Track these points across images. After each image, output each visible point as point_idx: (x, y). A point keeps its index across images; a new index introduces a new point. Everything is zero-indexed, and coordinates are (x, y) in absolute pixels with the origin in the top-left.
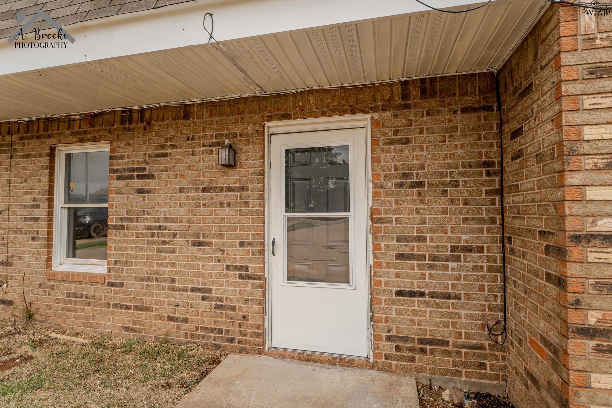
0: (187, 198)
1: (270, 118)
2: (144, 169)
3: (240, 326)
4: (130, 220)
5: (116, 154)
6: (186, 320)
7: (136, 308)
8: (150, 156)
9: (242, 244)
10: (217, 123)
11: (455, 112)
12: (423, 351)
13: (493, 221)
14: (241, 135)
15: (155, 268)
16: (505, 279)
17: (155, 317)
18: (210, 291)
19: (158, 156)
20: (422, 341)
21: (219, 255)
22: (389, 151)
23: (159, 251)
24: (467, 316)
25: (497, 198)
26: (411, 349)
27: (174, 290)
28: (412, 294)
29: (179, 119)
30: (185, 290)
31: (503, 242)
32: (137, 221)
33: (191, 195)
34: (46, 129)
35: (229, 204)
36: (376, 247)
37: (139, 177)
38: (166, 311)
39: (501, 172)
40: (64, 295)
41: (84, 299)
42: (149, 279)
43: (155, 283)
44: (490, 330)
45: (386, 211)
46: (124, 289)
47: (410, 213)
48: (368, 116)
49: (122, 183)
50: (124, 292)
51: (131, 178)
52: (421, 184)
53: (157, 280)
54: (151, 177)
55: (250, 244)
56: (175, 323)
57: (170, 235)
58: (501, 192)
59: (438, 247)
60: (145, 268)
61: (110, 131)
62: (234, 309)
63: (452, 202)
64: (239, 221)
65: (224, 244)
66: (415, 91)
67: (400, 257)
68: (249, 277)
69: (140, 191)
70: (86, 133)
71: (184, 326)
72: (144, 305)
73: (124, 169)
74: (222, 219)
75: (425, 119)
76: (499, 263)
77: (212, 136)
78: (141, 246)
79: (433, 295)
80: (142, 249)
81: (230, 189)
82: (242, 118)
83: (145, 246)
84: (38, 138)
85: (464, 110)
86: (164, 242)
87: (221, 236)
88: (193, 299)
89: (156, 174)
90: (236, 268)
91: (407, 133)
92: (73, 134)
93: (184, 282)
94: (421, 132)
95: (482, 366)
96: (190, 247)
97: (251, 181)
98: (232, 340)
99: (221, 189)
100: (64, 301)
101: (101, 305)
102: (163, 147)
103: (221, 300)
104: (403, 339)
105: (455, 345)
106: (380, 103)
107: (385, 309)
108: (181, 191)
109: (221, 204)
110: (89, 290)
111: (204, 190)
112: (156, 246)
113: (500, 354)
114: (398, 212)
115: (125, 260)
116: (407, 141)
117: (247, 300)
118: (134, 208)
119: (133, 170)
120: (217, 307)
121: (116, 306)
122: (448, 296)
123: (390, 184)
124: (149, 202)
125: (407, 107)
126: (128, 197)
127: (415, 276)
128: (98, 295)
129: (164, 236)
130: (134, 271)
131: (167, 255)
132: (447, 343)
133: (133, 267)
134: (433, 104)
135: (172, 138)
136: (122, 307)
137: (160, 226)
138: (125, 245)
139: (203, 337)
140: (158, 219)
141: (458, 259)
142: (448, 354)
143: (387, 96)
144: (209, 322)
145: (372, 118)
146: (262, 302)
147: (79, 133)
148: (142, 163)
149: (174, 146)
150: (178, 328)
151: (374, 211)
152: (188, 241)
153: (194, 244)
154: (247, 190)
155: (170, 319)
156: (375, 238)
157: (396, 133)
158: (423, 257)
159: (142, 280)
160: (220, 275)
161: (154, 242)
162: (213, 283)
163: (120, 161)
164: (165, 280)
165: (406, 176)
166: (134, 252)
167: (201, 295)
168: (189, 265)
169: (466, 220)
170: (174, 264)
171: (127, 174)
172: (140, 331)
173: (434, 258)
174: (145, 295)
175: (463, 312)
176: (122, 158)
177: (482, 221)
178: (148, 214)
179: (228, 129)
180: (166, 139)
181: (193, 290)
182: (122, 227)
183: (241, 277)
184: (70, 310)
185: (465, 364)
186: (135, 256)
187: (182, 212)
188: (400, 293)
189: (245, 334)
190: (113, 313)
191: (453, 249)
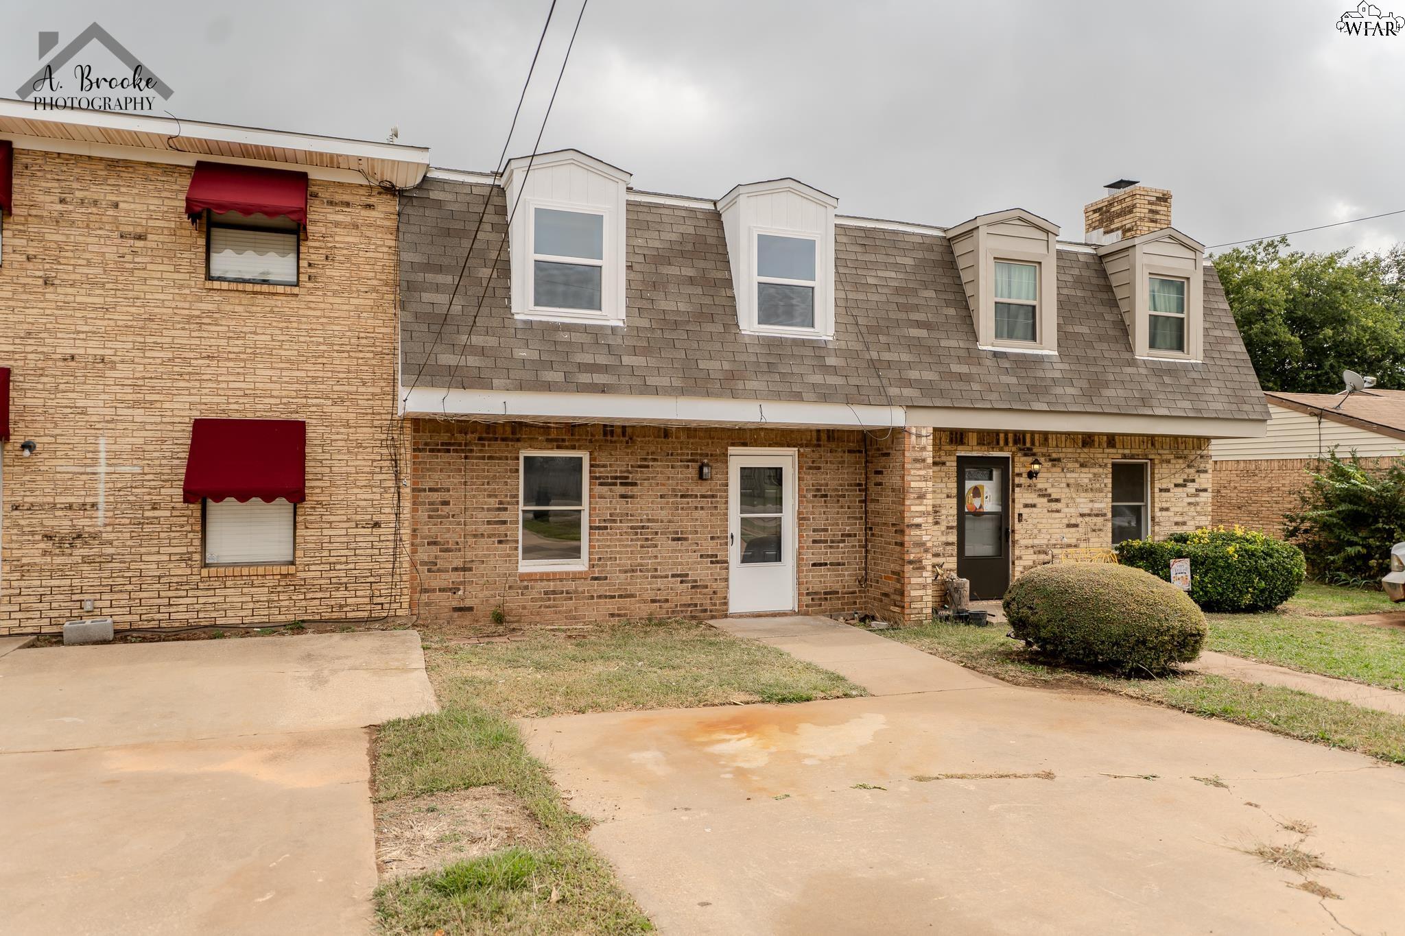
0: (668, 503)
1: (733, 445)
2: (627, 478)
3: (711, 599)
4: (615, 521)
5: (598, 463)
6: (667, 601)
7: (620, 596)
8: (632, 466)
9: (712, 538)
10: (692, 444)
11: (844, 452)
12: (826, 599)
13: (861, 518)
14: (712, 455)
15: (639, 561)
16: (867, 551)
17: (639, 602)
18: (687, 575)
19: (640, 467)
20: (826, 593)
21: (695, 547)
22: (809, 474)
23: (642, 547)
24: (848, 575)
25: (864, 505)
26: (820, 599)
27: (656, 578)
28: (821, 565)
29: (659, 437)
30: (666, 577)
31: (866, 530)
32: (621, 522)
33: (671, 500)
34: (513, 433)
35: (702, 508)
36: (800, 536)
37: (622, 484)
38: (649, 595)
39: (866, 490)
40: (540, 593)
41: (565, 594)
42: (633, 571)
43: (639, 573)
44: (859, 582)
45: (807, 513)
46: (608, 581)
47: (820, 514)
48: (796, 449)
49: (606, 488)
50: (608, 585)
51: (615, 484)
52: (826, 496)
53: (641, 571)
54: (635, 484)
55: (718, 537)
56: (658, 604)
57: (652, 533)
58: (865, 501)
59: (834, 535)
60: (629, 562)
61: (591, 441)
62: (706, 587)
63: (842, 507)
64: (710, 521)
65: (699, 539)
66: (824, 437)
67: (814, 542)
68: (717, 562)
69: (623, 496)
70: (563, 440)
71: (666, 605)
72: (628, 592)
73: (607, 477)
74: (697, 520)
75: (829, 454)
76: (864, 543)
77: (688, 454)
78: (626, 543)
79: (831, 564)
80: (626, 546)
81: (703, 496)
82: (712, 442)
83: (630, 543)
84: (503, 440)
85: (850, 451)
86: (647, 539)
87: (696, 532)
88: (673, 583)
89: (639, 482)
90: (708, 556)
91: (819, 463)
92: (548, 440)
93: (665, 570)
94: (827, 463)
95: (855, 603)
96: (670, 542)
97: (720, 490)
98: (705, 611)
99: (696, 496)
100: (542, 599)
101: (584, 598)
102: (645, 460)
103: (696, 581)
104: (816, 593)
105: (843, 593)
106: (805, 442)
107: (805, 576)
108: (662, 497)
109: (696, 508)
110: (572, 586)
111: (682, 496)
112: (639, 543)
113: (863, 595)
114: (813, 513)
115: (609, 556)
116: (819, 468)
117: (716, 579)
118: (618, 511)
119: (616, 478)
120: (693, 587)
121: (600, 597)
122: (839, 564)
123: (810, 495)
124: (631, 505)
125: (819, 446)
126: (611, 501)
127: (822, 554)
128: (580, 589)
129: (647, 534)
130: (619, 565)
131: (650, 549)
132: (837, 593)
133: (618, 562)
134: (833, 445)
135: (653, 453)
136: (606, 597)
137: (643, 526)
138: (609, 543)
139: (682, 611)
140: (641, 520)
141: (843, 541)
142: (839, 599)
143: (809, 438)
144: (686, 599)
145: (799, 451)
146: (727, 580)
147: (556, 440)
148: (625, 472)
149: (655, 460)
150: (660, 607)
151: (799, 513)
152: (668, 538)
153: (674, 539)
154: (717, 497)
155: (653, 601)
156: (800, 531)
157: (813, 462)
158: (826, 541)
159: (626, 572)
160: (695, 562)
161: (638, 540)
162: (690, 569)
163: (602, 469)
164: (648, 571)
165: (818, 490)
166: (618, 549)
167: (679, 579)
168: (670, 557)
169: (849, 518)
170: (656, 557)
171: (609, 481)
172: (625, 615)
173: (832, 542)
174: (629, 584)
175: (846, 573)
176: (604, 466)
177: (856, 518)
178: (631, 516)
179: (701, 449)
180: (648, 453)
181: (673, 576)
182: (606, 528)
183: (712, 562)
184: (548, 607)
185: (847, 604)
186: (618, 552)
187: (663, 514)
188: (814, 565)
189: (715, 605)
190: (597, 604)
191: (842, 535)
